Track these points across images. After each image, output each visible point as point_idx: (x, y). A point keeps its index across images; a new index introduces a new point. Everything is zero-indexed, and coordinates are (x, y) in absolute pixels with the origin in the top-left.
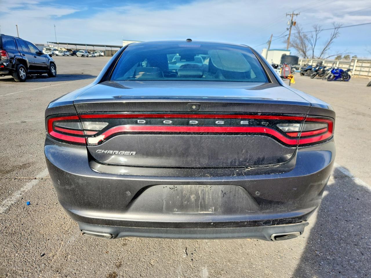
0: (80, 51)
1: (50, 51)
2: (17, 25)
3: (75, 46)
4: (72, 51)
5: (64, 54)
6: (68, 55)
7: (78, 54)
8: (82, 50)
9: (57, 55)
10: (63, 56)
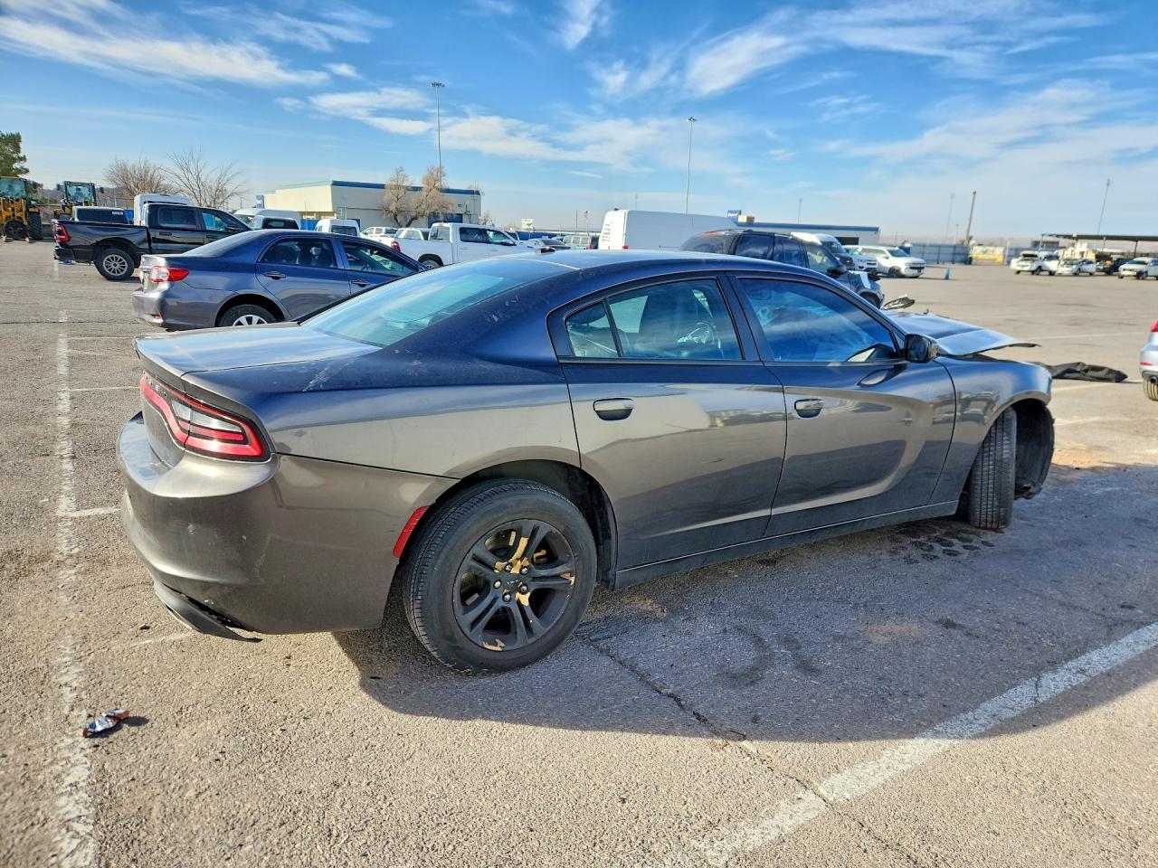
0: (1136, 259)
1: (1034, 261)
2: (975, 193)
3: (1135, 243)
4: (1111, 259)
5: (1079, 269)
6: (1091, 274)
7: (1124, 270)
8: (1142, 255)
9: (1051, 273)
10: (1075, 274)
